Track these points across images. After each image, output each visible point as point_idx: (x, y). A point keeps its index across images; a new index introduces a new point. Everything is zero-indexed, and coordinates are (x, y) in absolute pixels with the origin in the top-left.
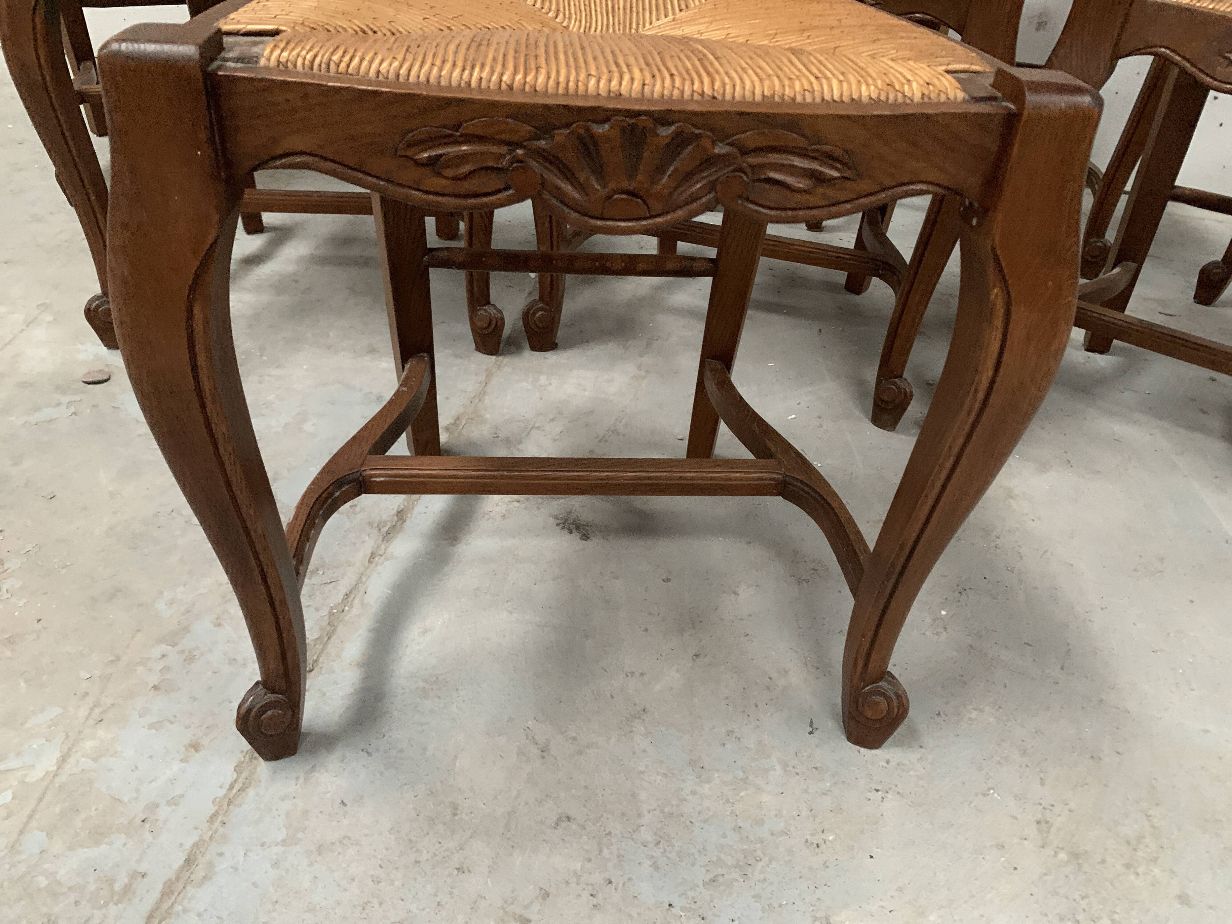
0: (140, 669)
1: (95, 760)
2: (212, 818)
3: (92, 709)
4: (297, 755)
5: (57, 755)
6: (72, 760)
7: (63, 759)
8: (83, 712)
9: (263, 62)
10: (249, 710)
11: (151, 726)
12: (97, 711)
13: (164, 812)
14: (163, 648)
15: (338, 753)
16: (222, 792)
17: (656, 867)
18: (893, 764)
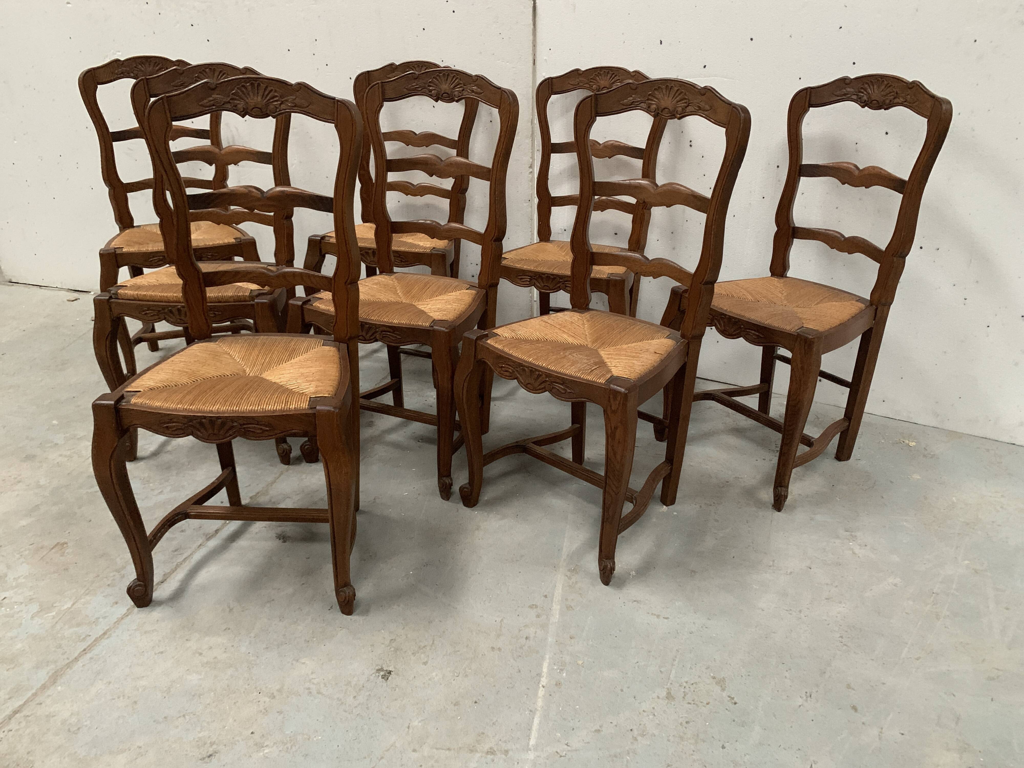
0: (105, 579)
1: (83, 605)
2: (115, 623)
3: (86, 590)
4: (148, 607)
5: (71, 603)
6: (76, 604)
7: (73, 604)
8: (83, 591)
9: (131, 403)
10: (131, 586)
11: (103, 596)
12: (88, 591)
13: (101, 620)
14: (115, 573)
15: (162, 607)
16: (120, 616)
17: (250, 643)
18: (353, 620)
